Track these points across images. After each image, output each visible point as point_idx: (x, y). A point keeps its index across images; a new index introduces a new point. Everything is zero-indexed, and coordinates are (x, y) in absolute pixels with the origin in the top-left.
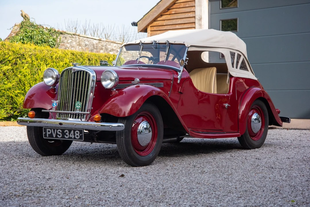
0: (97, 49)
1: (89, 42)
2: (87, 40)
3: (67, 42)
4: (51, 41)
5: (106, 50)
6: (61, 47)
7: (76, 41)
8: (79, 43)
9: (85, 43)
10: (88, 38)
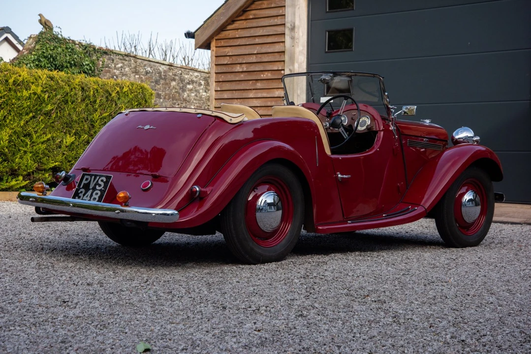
0: (165, 79)
1: (152, 69)
2: (150, 65)
3: (115, 66)
4: (88, 65)
5: (182, 81)
6: (105, 74)
7: (129, 66)
8: (134, 70)
9: (145, 69)
10: (151, 63)
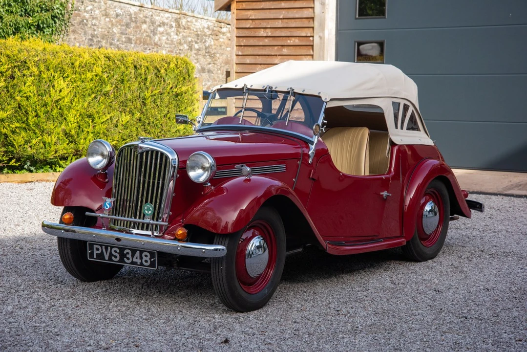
0: (136, 22)
1: (123, 11)
2: (120, 7)
3: (85, 9)
4: (58, 8)
5: (152, 24)
6: (75, 18)
7: (99, 8)
8: (105, 12)
9: (115, 11)
10: (121, 4)
